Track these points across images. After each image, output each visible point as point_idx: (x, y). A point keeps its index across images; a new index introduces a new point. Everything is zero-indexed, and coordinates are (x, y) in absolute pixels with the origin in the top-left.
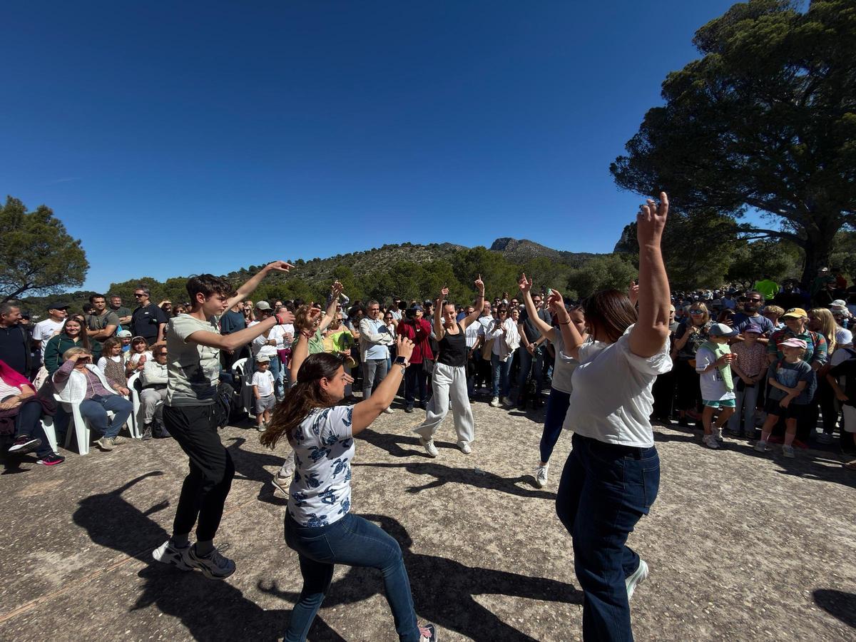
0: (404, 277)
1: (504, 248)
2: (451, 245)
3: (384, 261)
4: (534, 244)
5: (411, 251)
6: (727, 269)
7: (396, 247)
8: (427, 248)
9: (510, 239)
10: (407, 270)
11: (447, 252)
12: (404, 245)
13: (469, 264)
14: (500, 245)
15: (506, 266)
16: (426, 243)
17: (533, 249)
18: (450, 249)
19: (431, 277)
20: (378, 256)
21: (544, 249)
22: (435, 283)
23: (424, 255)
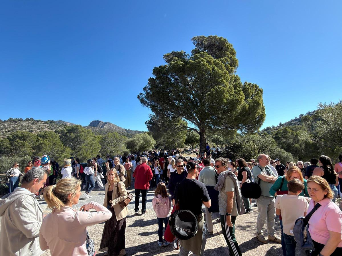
0: (20, 141)
1: (97, 126)
2: (63, 122)
3: (9, 129)
4: (113, 125)
5: (33, 124)
6: (185, 140)
7: (21, 120)
8: (45, 123)
9: (100, 121)
10: (24, 136)
11: (60, 126)
12: (27, 120)
13: (71, 134)
14: (95, 124)
15: (93, 136)
16: (46, 120)
17: (113, 127)
18: (63, 125)
19: (42, 142)
20: (3, 125)
21: (118, 128)
22: (45, 145)
23: (43, 127)
